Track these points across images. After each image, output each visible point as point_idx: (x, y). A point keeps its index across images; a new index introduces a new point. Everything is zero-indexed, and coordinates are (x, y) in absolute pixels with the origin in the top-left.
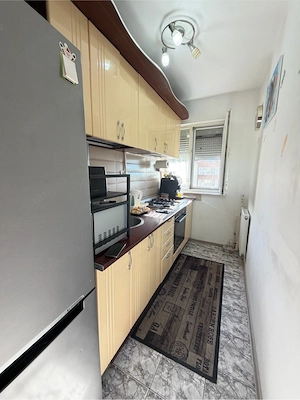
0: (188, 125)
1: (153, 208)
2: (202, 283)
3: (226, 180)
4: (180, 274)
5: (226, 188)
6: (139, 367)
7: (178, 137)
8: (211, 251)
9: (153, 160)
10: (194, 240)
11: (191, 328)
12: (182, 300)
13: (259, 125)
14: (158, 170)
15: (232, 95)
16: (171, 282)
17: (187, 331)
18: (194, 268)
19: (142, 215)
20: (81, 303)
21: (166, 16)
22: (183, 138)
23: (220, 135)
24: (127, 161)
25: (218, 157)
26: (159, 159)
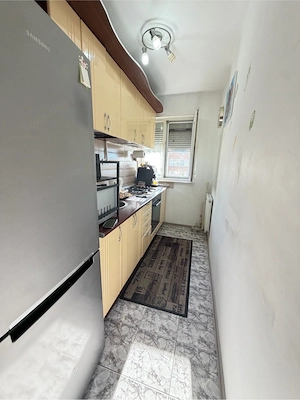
0: (163, 118)
1: (133, 194)
2: (175, 255)
3: (195, 169)
4: (157, 251)
5: (195, 176)
6: (129, 317)
7: (152, 129)
8: (182, 231)
9: (131, 150)
10: (168, 224)
11: (168, 287)
12: (160, 269)
13: (220, 124)
14: (135, 159)
15: (200, 94)
16: (149, 257)
17: (165, 289)
18: (168, 245)
19: (124, 199)
20: (91, 258)
21: (147, 22)
22: (158, 131)
23: (190, 130)
24: (108, 150)
25: (188, 150)
26: (136, 149)
